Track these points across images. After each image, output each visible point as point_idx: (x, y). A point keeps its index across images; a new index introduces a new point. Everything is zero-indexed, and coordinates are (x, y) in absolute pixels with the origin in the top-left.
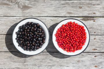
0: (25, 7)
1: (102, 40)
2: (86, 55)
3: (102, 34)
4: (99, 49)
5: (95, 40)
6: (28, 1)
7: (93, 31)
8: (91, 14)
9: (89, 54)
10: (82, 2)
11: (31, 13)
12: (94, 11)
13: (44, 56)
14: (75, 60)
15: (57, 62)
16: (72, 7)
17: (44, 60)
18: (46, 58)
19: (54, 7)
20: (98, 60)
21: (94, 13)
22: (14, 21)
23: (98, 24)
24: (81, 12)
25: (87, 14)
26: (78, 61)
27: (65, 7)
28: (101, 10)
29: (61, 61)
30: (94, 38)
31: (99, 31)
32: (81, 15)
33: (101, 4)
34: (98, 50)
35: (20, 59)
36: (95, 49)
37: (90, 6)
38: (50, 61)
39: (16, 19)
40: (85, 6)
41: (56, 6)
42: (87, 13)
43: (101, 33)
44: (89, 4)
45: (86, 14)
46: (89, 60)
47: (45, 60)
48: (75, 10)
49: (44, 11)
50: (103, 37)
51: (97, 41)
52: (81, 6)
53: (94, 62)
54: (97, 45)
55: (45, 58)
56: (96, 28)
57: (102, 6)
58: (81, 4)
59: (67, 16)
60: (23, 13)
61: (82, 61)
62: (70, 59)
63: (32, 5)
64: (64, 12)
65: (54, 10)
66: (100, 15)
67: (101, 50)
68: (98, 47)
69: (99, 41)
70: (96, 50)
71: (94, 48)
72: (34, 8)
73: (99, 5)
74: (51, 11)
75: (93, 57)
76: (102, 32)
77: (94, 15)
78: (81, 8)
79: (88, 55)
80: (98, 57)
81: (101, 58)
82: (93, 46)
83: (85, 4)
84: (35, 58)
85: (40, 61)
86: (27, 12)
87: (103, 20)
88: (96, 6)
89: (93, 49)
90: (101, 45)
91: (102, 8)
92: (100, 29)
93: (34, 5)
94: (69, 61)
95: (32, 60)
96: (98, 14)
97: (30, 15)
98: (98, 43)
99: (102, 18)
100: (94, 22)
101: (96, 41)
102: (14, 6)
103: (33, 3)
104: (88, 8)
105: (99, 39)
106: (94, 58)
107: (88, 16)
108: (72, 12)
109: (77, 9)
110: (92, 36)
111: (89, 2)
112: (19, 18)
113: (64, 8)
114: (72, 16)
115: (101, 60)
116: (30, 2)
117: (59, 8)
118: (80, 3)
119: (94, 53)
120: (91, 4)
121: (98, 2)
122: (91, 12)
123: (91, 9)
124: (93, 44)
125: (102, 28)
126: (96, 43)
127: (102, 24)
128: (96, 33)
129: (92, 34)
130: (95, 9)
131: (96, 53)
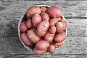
1: (79, 42)
3: (78, 36)
4: (75, 52)
5: (71, 42)
6: (2, 2)
7: (70, 33)
8: (67, 14)
9: (65, 57)
10: (57, 2)
11: (5, 14)
12: (70, 11)
19: (28, 8)
21: (71, 14)
23: (74, 26)
25: (64, 15)
28: (77, 11)
30: (70, 40)
31: (76, 33)
33: (77, 4)
34: (74, 53)
36: (71, 52)
37: (66, 6)
40: (61, 7)
42: (64, 13)
44: (65, 4)
49: (18, 12)
50: (79, 39)
51: (74, 43)
54: (73, 48)
56: (72, 29)
57: (79, 7)
58: (57, 5)
63: (5, 6)
66: (76, 16)
67: (77, 52)
68: (75, 50)
69: (75, 43)
71: (70, 50)
72: (7, 9)
73: (76, 5)
76: (78, 33)
77: (71, 16)
82: (69, 49)
83: (61, 4)
86: (0, 13)
87: (79, 21)
88: (72, 6)
89: (69, 52)
90: (78, 47)
91: (79, 9)
92: (76, 30)
93: (8, 5)
96: (74, 15)
97: (3, 17)
98: (75, 45)
99: (78, 19)
100: (71, 24)
101: (72, 44)
103: (6, 3)
104: (64, 9)
110: (68, 38)
111: (65, 3)
116: (3, 3)
118: (56, 3)
119: (70, 56)
120: (67, 4)
121: (74, 2)
122: (67, 13)
123: (67, 10)
124: (69, 46)
125: (79, 29)
126: (72, 45)
127: (79, 25)
128: (72, 34)
129: (68, 36)
130: (71, 10)
131: (72, 56)
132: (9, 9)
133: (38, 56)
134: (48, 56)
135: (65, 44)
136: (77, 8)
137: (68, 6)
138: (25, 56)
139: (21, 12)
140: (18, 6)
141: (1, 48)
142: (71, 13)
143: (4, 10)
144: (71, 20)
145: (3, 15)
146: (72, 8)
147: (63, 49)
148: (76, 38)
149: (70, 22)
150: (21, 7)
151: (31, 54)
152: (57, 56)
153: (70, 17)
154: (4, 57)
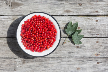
0: (15, 5)
1: (106, 43)
2: (87, 61)
4: (102, 54)
5: (98, 44)
7: (96, 33)
8: (93, 12)
11: (22, 11)
12: (97, 8)
13: (38, 63)
14: (74, 67)
15: (53, 70)
16: (71, 4)
17: (37, 68)
18: (40, 65)
19: (49, 5)
20: (102, 67)
21: (97, 12)
22: (1, 21)
23: (101, 25)
24: (81, 10)
25: (89, 13)
26: (78, 69)
27: (62, 3)
28: (104, 8)
29: (58, 69)
30: (96, 41)
31: (103, 33)
32: (81, 14)
33: (105, 1)
34: (101, 56)
35: (9, 67)
36: (97, 55)
37: (92, 2)
38: (44, 69)
39: (4, 18)
40: (86, 3)
41: (51, 3)
42: (89, 11)
43: (105, 35)
44: (91, 0)
45: (87, 12)
46: (91, 67)
47: (39, 67)
48: (74, 7)
49: (37, 8)
50: (107, 40)
51: (101, 44)
52: (81, 2)
53: (96, 69)
54: (100, 50)
55: (38, 65)
56: (99, 29)
57: (106, 3)
59: (65, 15)
60: (12, 11)
61: (83, 68)
62: (68, 66)
63: (23, 1)
64: (61, 10)
65: (49, 7)
66: (103, 14)
67: (105, 55)
68: (102, 52)
69: (102, 44)
70: (99, 56)
71: (96, 52)
73: (103, 1)
74: (45, 8)
75: (96, 63)
76: (106, 33)
77: (97, 13)
78: (81, 5)
79: (90, 61)
80: (101, 63)
81: (105, 65)
82: (95, 51)
84: (27, 65)
85: (33, 68)
86: (17, 10)
87: (107, 20)
88: (98, 2)
89: (95, 54)
90: (105, 49)
91: (106, 5)
92: (103, 30)
94: (68, 68)
95: (24, 68)
96: (101, 12)
97: (20, 14)
98: (102, 47)
99: (105, 17)
102: (2, 3)
104: (90, 5)
105: (103, 43)
106: (96, 65)
107: (90, 14)
108: (70, 9)
109: (76, 6)
110: (94, 38)
112: (7, 17)
113: (61, 6)
114: (71, 15)
115: (104, 67)
117: (54, 5)
119: (96, 59)
123: (92, 7)
124: (95, 48)
125: (106, 29)
126: (99, 47)
127: (106, 24)
128: (98, 34)
129: (94, 36)
130: (98, 6)
131: (99, 59)
132: (26, 5)
133: (60, 60)
134: (72, 59)
135: (91, 46)
136: (104, 5)
137: (94, 2)
138: (44, 60)
139: (40, 9)
140: (36, 2)
141: (18, 50)
142: (97, 10)
143: (21, 7)
144: (98, 18)
145: (20, 13)
146: (99, 4)
147: (89, 51)
148: (103, 38)
149: (97, 21)
150: (41, 3)
151: (52, 57)
152: (81, 60)
153: (97, 15)
154: (21, 60)
